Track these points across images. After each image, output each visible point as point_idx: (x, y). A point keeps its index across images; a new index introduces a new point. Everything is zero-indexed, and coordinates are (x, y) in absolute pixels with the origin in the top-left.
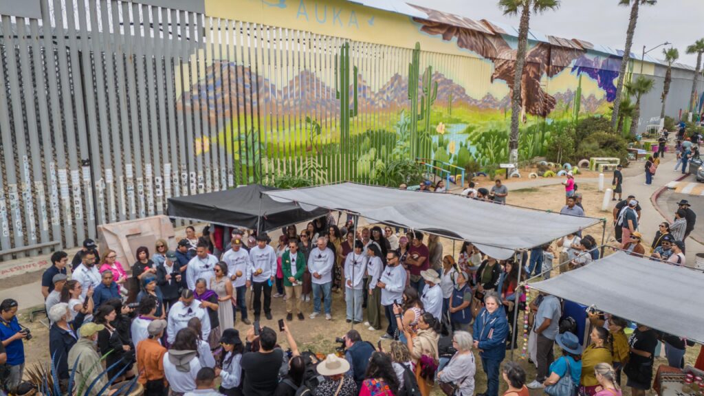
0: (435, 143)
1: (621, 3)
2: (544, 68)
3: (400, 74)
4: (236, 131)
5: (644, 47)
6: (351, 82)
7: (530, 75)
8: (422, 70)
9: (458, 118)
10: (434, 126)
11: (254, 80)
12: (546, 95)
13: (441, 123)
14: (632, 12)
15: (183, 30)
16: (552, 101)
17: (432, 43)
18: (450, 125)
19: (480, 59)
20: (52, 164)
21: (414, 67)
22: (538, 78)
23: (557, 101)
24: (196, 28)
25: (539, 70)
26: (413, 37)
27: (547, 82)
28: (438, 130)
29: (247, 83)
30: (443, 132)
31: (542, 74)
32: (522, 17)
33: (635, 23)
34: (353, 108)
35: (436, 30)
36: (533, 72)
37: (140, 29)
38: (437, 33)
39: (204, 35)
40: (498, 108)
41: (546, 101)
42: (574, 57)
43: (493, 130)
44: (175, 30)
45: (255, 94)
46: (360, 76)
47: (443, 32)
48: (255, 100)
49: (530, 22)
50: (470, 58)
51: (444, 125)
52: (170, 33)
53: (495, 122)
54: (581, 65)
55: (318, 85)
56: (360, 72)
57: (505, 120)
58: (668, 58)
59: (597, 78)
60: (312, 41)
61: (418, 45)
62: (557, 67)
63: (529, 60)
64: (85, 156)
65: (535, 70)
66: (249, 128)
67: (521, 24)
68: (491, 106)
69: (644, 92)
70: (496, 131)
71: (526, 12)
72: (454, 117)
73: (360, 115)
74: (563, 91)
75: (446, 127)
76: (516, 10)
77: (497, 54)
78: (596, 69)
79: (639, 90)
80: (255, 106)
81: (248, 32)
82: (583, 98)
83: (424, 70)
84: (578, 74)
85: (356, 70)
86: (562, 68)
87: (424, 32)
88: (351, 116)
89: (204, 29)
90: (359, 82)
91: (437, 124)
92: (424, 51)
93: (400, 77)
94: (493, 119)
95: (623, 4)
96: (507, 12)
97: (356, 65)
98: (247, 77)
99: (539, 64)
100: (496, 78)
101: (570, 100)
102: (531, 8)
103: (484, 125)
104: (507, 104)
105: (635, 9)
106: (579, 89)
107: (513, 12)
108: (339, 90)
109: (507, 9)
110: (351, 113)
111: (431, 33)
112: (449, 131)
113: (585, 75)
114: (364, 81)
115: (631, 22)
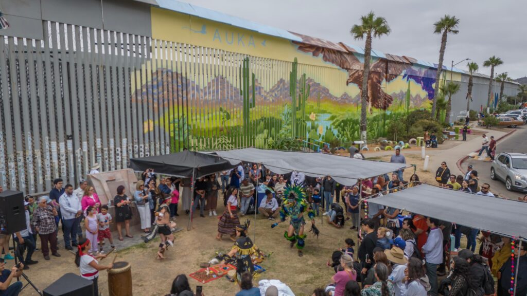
0: (309, 127)
1: (435, 32)
2: (383, 75)
3: (284, 79)
4: (171, 117)
5: (453, 62)
6: (251, 84)
7: (374, 80)
8: (299, 77)
9: (324, 109)
10: (308, 115)
11: (184, 82)
12: (386, 95)
13: (312, 113)
14: (443, 38)
15: (137, 48)
16: (390, 98)
17: (305, 58)
18: (319, 114)
19: (339, 69)
20: (47, 138)
21: (293, 74)
22: (380, 82)
23: (393, 98)
24: (145, 46)
25: (380, 77)
26: (292, 54)
27: (386, 85)
28: (310, 117)
29: (180, 84)
30: (314, 119)
31: (382, 79)
32: (367, 41)
33: (445, 45)
34: (252, 102)
36: (376, 78)
37: (108, 47)
38: (309, 51)
39: (151, 52)
40: (352, 103)
41: (385, 99)
42: (405, 69)
43: (349, 118)
44: (131, 48)
45: (185, 92)
46: (257, 80)
47: (313, 50)
48: (185, 96)
49: (372, 44)
50: (332, 68)
51: (315, 114)
52: (128, 50)
53: (350, 112)
54: (409, 74)
55: (228, 86)
56: (256, 77)
57: (357, 111)
58: (471, 70)
59: (421, 83)
60: (224, 56)
61: (296, 59)
62: (393, 75)
63: (373, 70)
64: (69, 133)
65: (377, 77)
66: (181, 114)
67: (366, 45)
68: (347, 101)
69: (453, 93)
70: (351, 119)
71: (369, 37)
72: (322, 109)
73: (256, 107)
74: (398, 92)
75: (316, 115)
76: (362, 36)
77: (350, 66)
78: (420, 77)
79: (450, 91)
80: (185, 99)
81: (181, 50)
82: (412, 96)
83: (300, 76)
84: (408, 80)
85: (253, 76)
86: (396, 76)
87: (299, 51)
88: (251, 107)
89: (151, 47)
90: (256, 84)
91: (310, 114)
92: (300, 64)
93: (284, 81)
94: (349, 111)
95: (437, 33)
96: (356, 37)
97: (254, 73)
98: (179, 80)
99: (380, 73)
100: (350, 82)
101: (402, 98)
102: (372, 34)
103: (342, 115)
104: (358, 100)
105: (445, 36)
106: (409, 91)
107: (360, 37)
108: (242, 89)
109: (356, 35)
110: (251, 105)
111: (305, 51)
112: (318, 118)
113: (412, 81)
114: (260, 84)
115: (442, 45)
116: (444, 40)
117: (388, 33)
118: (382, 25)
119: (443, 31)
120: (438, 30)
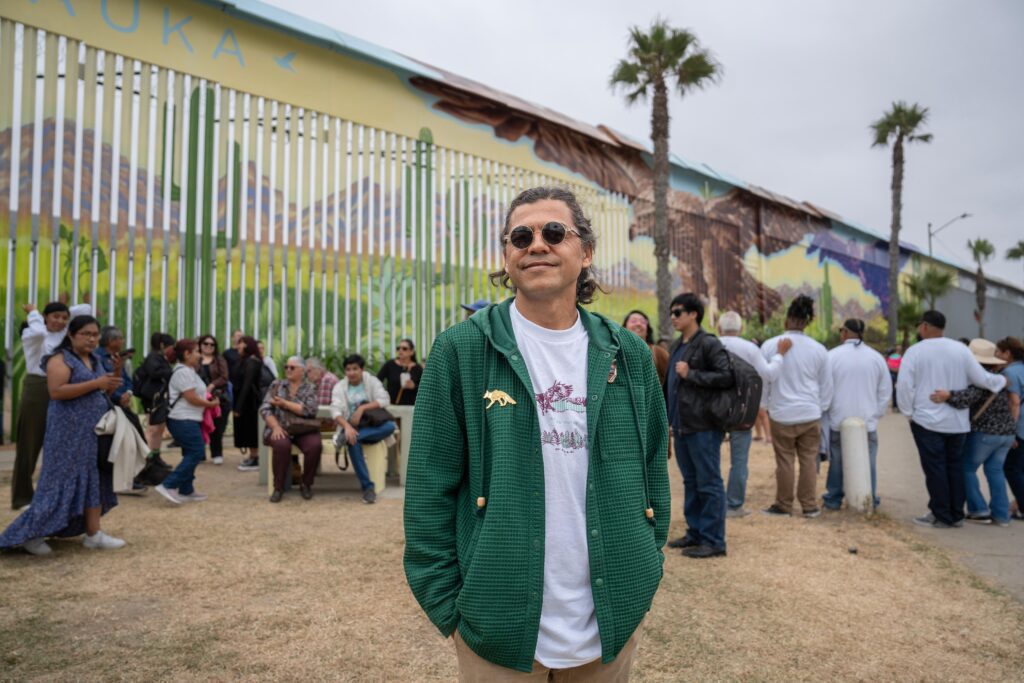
1: (874, 145)
2: (750, 237)
3: (376, 181)
5: (930, 225)
7: (721, 243)
12: (760, 286)
14: (895, 156)
16: (774, 297)
19: (603, 193)
22: (740, 253)
25: (738, 237)
27: (760, 263)
31: (747, 247)
35: (476, 116)
36: (725, 238)
38: (480, 121)
40: (651, 291)
42: (809, 231)
47: (495, 123)
54: (823, 245)
58: (976, 258)
62: (777, 240)
63: (714, 216)
65: (729, 236)
69: (939, 293)
74: (794, 283)
77: (636, 191)
78: (855, 260)
79: (931, 291)
82: (837, 302)
84: (821, 259)
86: (787, 244)
95: (879, 146)
97: (239, 140)
99: (737, 227)
100: (639, 234)
105: (898, 150)
106: (827, 287)
113: (835, 267)
115: (895, 171)
116: (898, 159)
119: (892, 140)
120: (882, 139)
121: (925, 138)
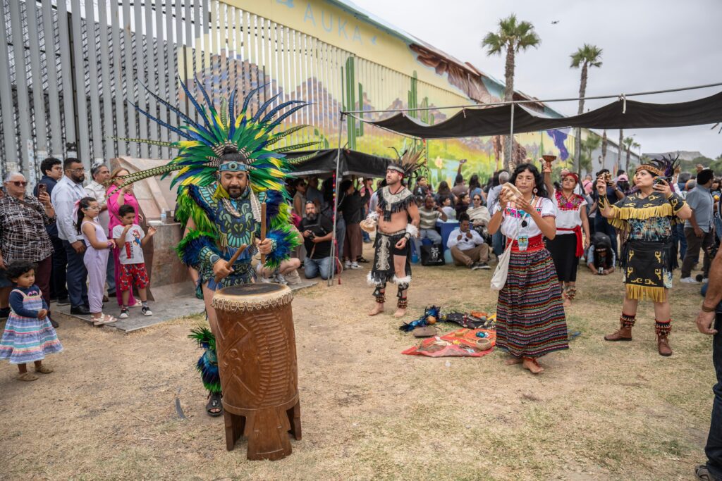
0: (435, 177)
1: (572, 66)
3: (400, 99)
6: (357, 99)
9: (453, 154)
10: (433, 160)
11: (261, 79)
12: (519, 146)
13: (438, 157)
14: (582, 74)
15: (188, 13)
16: (523, 151)
17: (427, 73)
18: (446, 160)
19: (467, 99)
21: (413, 95)
23: (527, 152)
24: (201, 9)
26: (411, 65)
28: (436, 164)
29: (254, 82)
30: (441, 167)
32: (508, 55)
33: (586, 83)
34: (359, 127)
35: (429, 62)
38: (431, 65)
39: (210, 21)
40: (484, 150)
41: (519, 151)
43: (481, 172)
44: (179, 12)
46: (365, 94)
47: (436, 65)
50: (459, 96)
51: (441, 160)
52: (174, 16)
53: (482, 164)
55: (325, 96)
56: (364, 90)
57: (490, 163)
59: (552, 136)
60: (319, 52)
61: (415, 73)
64: (71, 140)
68: (478, 147)
69: (593, 149)
70: (484, 173)
71: (511, 50)
72: (449, 152)
73: (366, 135)
75: (443, 162)
76: (500, 50)
79: (590, 147)
81: (256, 31)
83: (421, 100)
85: (360, 86)
87: (419, 62)
88: (358, 136)
89: (210, 13)
90: (364, 100)
91: (435, 158)
92: (420, 81)
93: (401, 102)
94: (481, 161)
95: (573, 67)
96: (492, 52)
97: (361, 83)
98: (254, 74)
101: (536, 153)
103: (475, 165)
104: (490, 148)
105: (585, 70)
106: (542, 144)
108: (346, 105)
109: (491, 49)
110: (358, 132)
111: (425, 63)
112: (445, 166)
113: (545, 133)
114: (369, 101)
115: (582, 83)
116: (584, 77)
117: (536, 45)
118: (529, 32)
119: (581, 65)
120: (576, 64)
121: (598, 65)
